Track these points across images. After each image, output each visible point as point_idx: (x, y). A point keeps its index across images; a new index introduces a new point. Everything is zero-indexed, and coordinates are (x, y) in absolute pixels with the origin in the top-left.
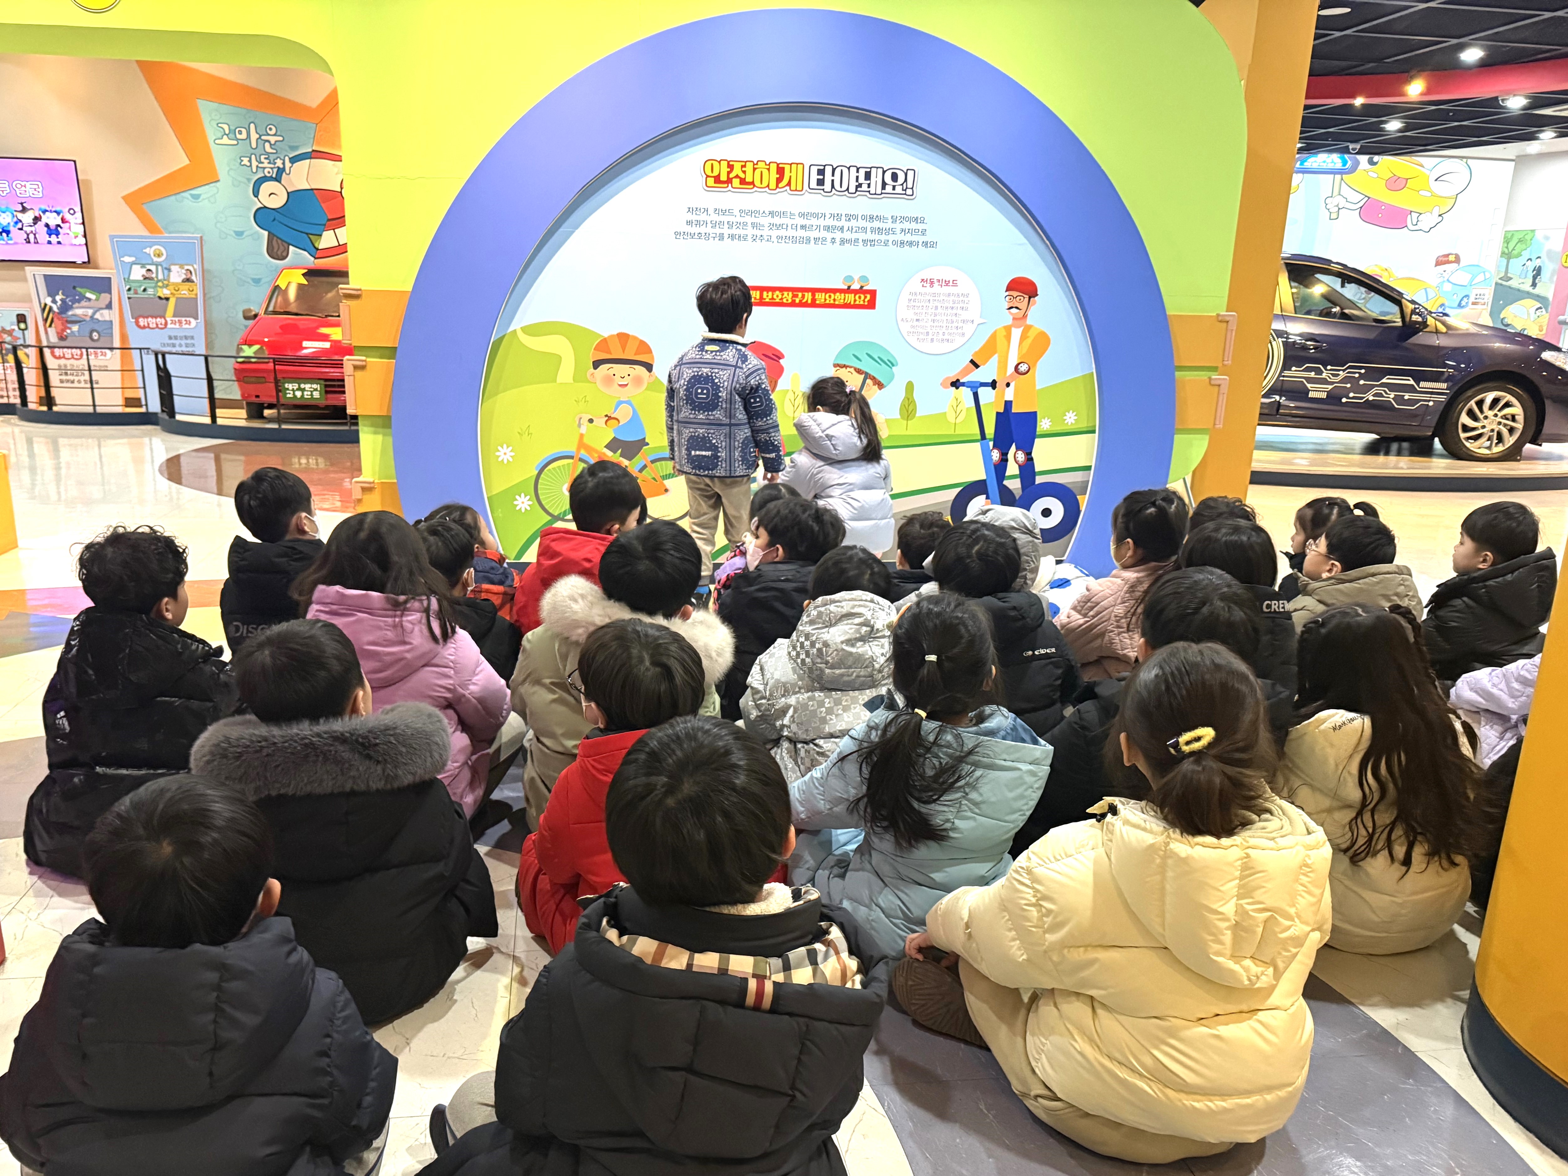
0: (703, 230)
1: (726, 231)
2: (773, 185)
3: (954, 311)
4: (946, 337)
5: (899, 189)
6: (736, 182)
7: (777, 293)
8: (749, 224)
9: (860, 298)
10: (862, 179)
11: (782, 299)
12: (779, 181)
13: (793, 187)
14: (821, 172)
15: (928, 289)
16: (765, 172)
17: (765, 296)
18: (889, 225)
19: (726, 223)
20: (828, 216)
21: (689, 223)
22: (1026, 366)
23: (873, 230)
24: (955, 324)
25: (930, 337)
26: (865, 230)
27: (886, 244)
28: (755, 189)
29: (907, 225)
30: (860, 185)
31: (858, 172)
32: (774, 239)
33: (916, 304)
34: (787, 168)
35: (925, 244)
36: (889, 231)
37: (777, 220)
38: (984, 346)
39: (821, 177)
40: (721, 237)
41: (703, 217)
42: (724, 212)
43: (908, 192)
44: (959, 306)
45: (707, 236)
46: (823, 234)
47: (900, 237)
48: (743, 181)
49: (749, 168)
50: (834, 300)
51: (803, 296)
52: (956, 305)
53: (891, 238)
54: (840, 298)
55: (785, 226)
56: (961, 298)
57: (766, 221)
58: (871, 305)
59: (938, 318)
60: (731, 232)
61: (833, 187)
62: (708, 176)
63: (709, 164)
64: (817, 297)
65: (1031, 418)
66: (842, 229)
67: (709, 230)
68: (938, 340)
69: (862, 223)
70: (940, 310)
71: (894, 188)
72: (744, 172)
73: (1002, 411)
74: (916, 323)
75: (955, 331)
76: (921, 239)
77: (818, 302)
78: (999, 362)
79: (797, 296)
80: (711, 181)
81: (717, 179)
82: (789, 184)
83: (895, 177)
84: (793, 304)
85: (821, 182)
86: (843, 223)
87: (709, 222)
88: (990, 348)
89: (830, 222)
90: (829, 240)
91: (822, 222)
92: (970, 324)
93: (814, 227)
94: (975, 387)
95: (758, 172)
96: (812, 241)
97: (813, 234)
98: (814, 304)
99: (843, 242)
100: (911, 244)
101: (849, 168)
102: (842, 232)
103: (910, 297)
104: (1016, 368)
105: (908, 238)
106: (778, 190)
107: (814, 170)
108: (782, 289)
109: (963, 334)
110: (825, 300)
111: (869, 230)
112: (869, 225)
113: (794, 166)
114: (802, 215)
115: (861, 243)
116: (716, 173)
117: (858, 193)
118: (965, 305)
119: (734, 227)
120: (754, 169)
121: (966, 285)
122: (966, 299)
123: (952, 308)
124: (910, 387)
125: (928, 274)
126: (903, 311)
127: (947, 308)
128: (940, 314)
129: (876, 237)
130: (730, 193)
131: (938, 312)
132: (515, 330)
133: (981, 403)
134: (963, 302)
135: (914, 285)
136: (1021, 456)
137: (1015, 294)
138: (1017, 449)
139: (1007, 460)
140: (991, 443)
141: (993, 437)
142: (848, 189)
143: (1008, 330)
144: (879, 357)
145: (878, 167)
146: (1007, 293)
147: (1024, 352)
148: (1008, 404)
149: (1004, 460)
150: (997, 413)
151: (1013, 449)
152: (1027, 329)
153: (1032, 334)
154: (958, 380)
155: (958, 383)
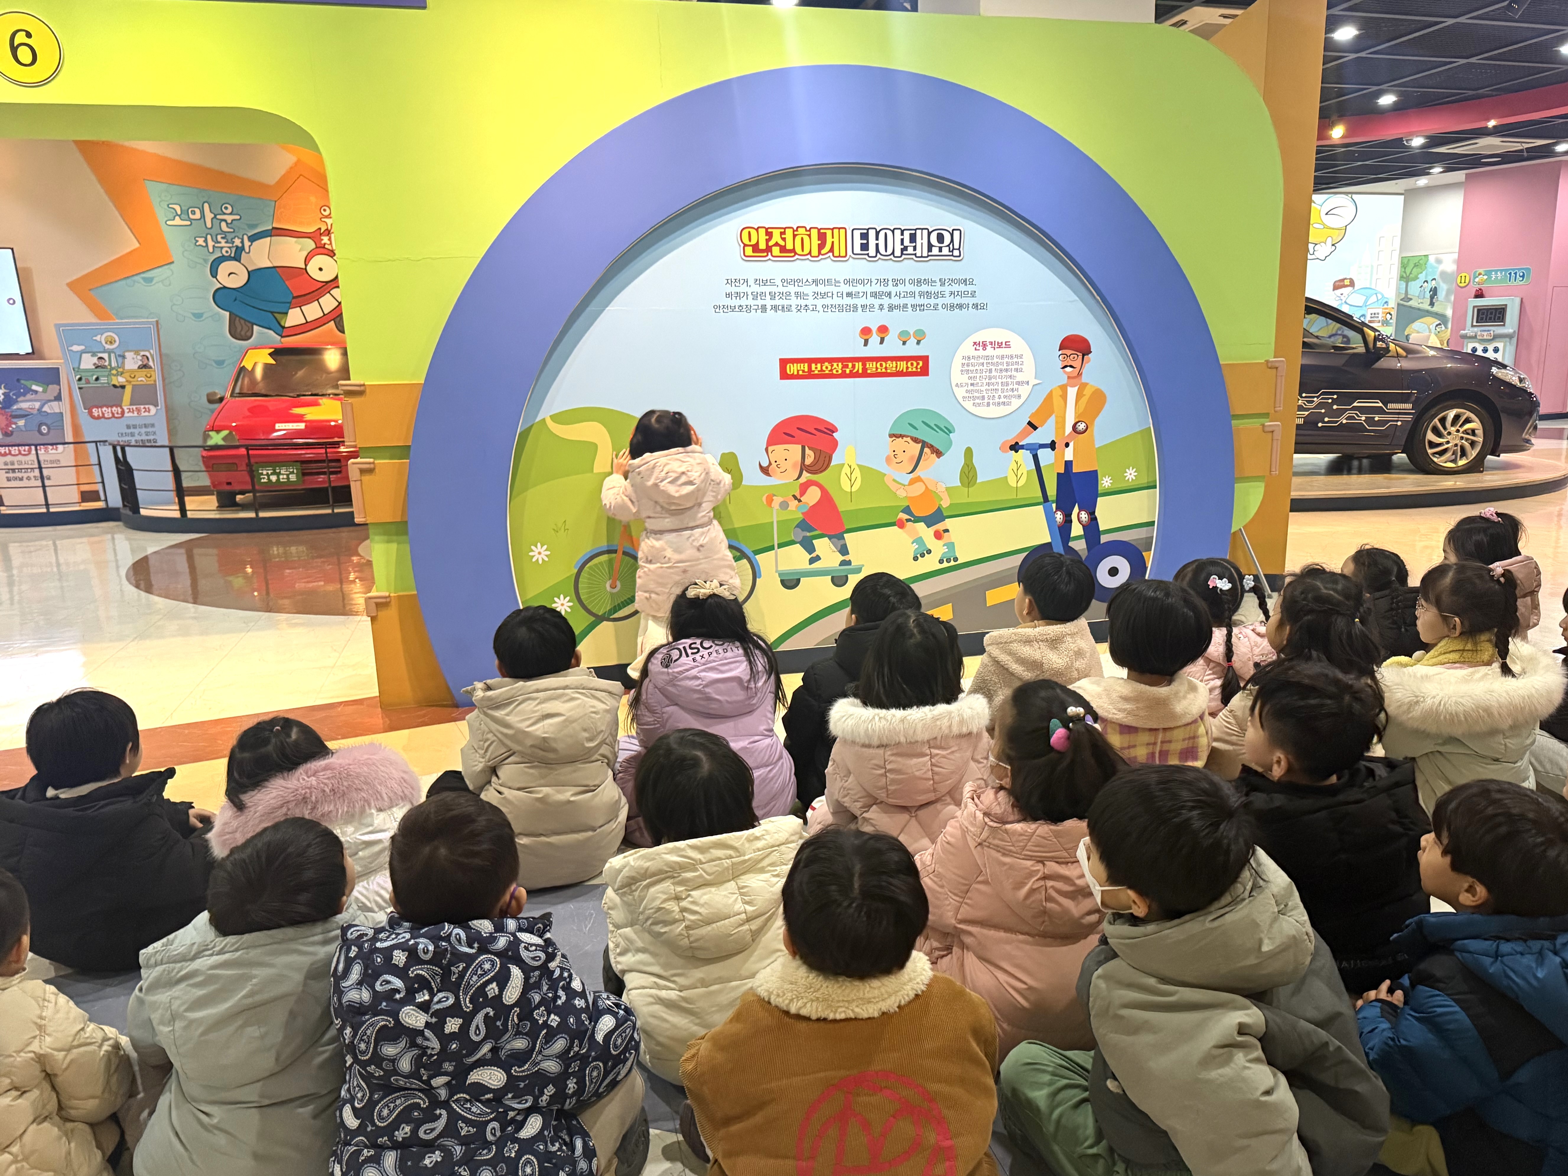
0: (743, 302)
1: (769, 302)
2: (815, 252)
3: (1009, 373)
4: (1002, 400)
5: (945, 251)
6: (776, 251)
7: (826, 364)
8: (793, 294)
9: (912, 364)
10: (907, 242)
11: (831, 370)
12: (821, 247)
13: (836, 253)
14: (864, 236)
15: (981, 353)
16: (806, 239)
17: (813, 369)
18: (938, 288)
19: (767, 294)
20: (875, 282)
21: (728, 295)
22: (1084, 424)
23: (921, 294)
24: (1011, 387)
25: (986, 400)
26: (913, 294)
27: (935, 307)
28: (797, 257)
29: (956, 288)
30: (906, 248)
31: (902, 234)
32: (819, 308)
33: (971, 368)
34: (829, 233)
35: (976, 306)
36: (937, 295)
37: (821, 289)
38: (1041, 406)
39: (865, 242)
40: (764, 308)
41: (743, 288)
42: (765, 283)
43: (955, 253)
44: (1013, 367)
45: (749, 308)
46: (871, 301)
47: (949, 300)
48: (783, 249)
49: (789, 234)
50: (886, 368)
51: (854, 366)
52: (1010, 367)
53: (940, 301)
54: (891, 366)
55: (830, 295)
56: (1015, 360)
57: (809, 290)
58: (924, 372)
59: (993, 381)
60: (774, 303)
61: (877, 251)
62: (745, 245)
63: (745, 232)
64: (867, 366)
65: (1092, 477)
66: (889, 294)
67: (750, 302)
68: (994, 404)
69: (910, 288)
70: (994, 373)
71: (940, 250)
72: (784, 239)
73: (1062, 472)
74: (970, 388)
75: (1011, 393)
76: (971, 301)
77: (869, 371)
78: (1057, 422)
79: (847, 366)
80: (749, 251)
81: (756, 248)
82: (832, 250)
83: (940, 238)
84: (844, 375)
85: (865, 247)
86: (890, 288)
87: (749, 293)
88: (1047, 408)
89: (877, 288)
90: (877, 307)
91: (868, 289)
92: (1026, 386)
93: (861, 294)
94: (1034, 449)
95: (798, 240)
96: (860, 309)
97: (860, 302)
98: (865, 374)
99: (891, 308)
100: (960, 306)
101: (893, 231)
102: (890, 298)
103: (964, 361)
104: (1074, 427)
105: (958, 300)
106: (821, 257)
107: (857, 234)
108: (831, 360)
109: (1019, 396)
110: (877, 368)
112: (917, 289)
113: (836, 231)
114: (847, 282)
115: (910, 309)
116: (754, 242)
117: (904, 257)
118: (1019, 367)
119: (777, 298)
120: (795, 236)
121: (1019, 346)
122: (1020, 360)
123: (1007, 370)
124: (969, 452)
125: (980, 337)
126: (957, 377)
127: (1001, 370)
128: (995, 377)
129: (925, 301)
130: (770, 262)
131: (992, 375)
132: (544, 419)
133: (1042, 465)
134: (1017, 363)
135: (967, 348)
136: (1084, 516)
137: (1069, 352)
138: (1080, 510)
139: (1071, 521)
140: (1054, 505)
141: (1055, 498)
142: (893, 253)
143: (1064, 389)
144: (936, 425)
145: (922, 229)
146: (1060, 352)
147: (1081, 410)
148: (1068, 464)
149: (1068, 521)
150: (1058, 474)
151: (1076, 509)
152: (1082, 387)
153: (1088, 392)
154: (1017, 443)
155: (1017, 447)
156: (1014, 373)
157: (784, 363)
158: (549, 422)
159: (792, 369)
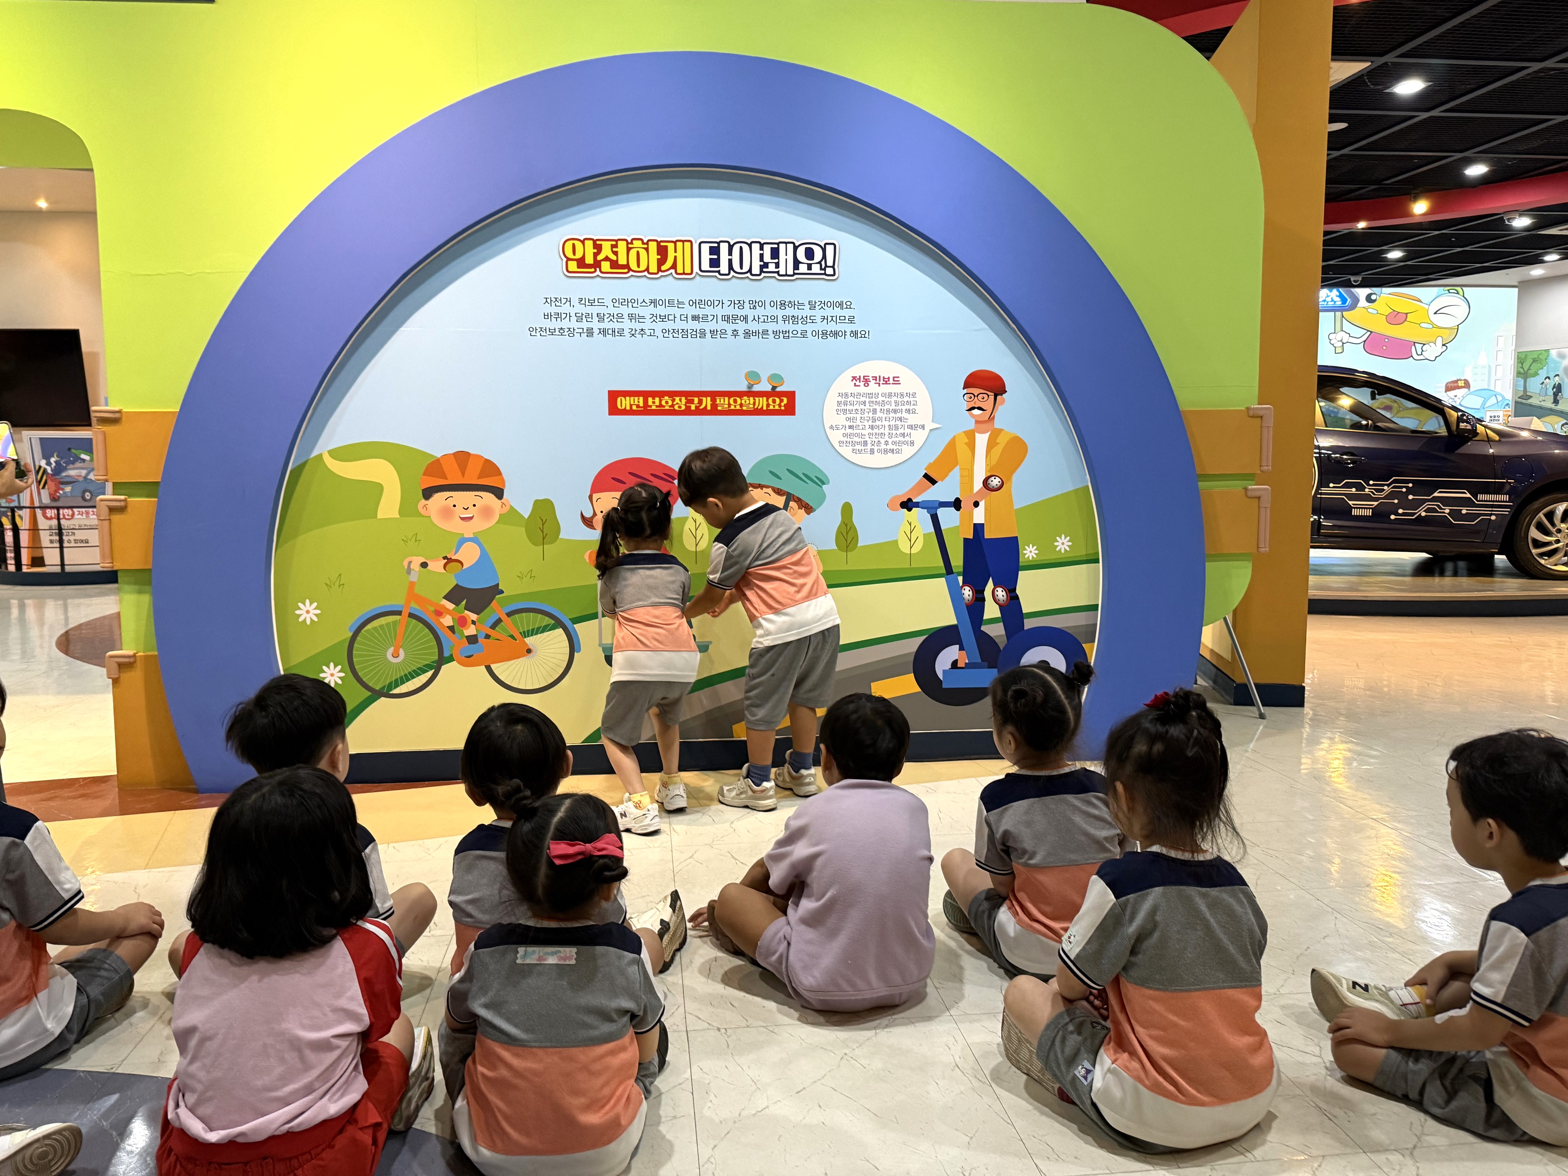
0: (565, 324)
1: (596, 325)
3: (899, 415)
4: (890, 446)
7: (666, 398)
8: (626, 316)
9: (774, 401)
11: (673, 406)
13: (680, 270)
15: (862, 389)
17: (650, 403)
18: (806, 312)
19: (595, 316)
20: (727, 303)
21: (547, 316)
22: (998, 479)
23: (785, 319)
24: (902, 431)
25: (869, 447)
26: (775, 319)
27: (804, 334)
29: (829, 312)
32: (658, 333)
33: (849, 407)
35: (855, 334)
36: (804, 320)
37: (661, 310)
40: (590, 332)
41: (565, 308)
42: (591, 303)
44: (904, 408)
45: (571, 332)
46: (723, 325)
47: (821, 326)
50: (741, 405)
51: (700, 402)
52: (900, 407)
53: (809, 328)
54: (748, 402)
55: (671, 317)
56: (906, 399)
57: (647, 311)
58: (790, 410)
59: (878, 423)
60: (602, 326)
61: (731, 267)
64: (718, 402)
65: (1011, 545)
66: (746, 318)
67: (574, 324)
68: (879, 451)
69: (771, 311)
70: (879, 414)
73: (971, 537)
74: (849, 431)
75: (901, 439)
76: (849, 328)
78: (962, 476)
79: (692, 402)
82: (674, 267)
84: (687, 412)
86: (747, 311)
87: (573, 314)
88: (949, 458)
89: (730, 311)
90: (730, 332)
91: (719, 311)
92: (921, 430)
93: (710, 318)
94: (933, 509)
96: (708, 335)
97: (708, 327)
98: (715, 411)
99: (747, 334)
100: (836, 334)
102: (747, 322)
103: (840, 399)
104: (985, 482)
105: (832, 327)
107: (705, 248)
108: (672, 394)
109: (912, 443)
110: (729, 405)
111: (780, 318)
112: (780, 313)
114: (692, 303)
115: (771, 335)
117: (763, 275)
118: (912, 407)
119: (606, 320)
121: (910, 382)
122: (912, 399)
123: (895, 411)
124: (847, 510)
125: (860, 370)
126: (831, 416)
127: (888, 411)
128: (880, 419)
129: (790, 327)
130: (598, 279)
131: (877, 416)
132: (320, 455)
133: (942, 528)
134: (909, 403)
135: (844, 383)
136: (1001, 593)
137: (976, 391)
138: (996, 585)
139: (984, 600)
140: (960, 579)
141: (962, 570)
142: (750, 271)
143: (970, 436)
144: (804, 474)
145: (786, 243)
146: (965, 391)
147: (994, 462)
148: (978, 529)
149: (979, 599)
150: (965, 539)
151: (990, 585)
152: (995, 434)
153: (1002, 440)
154: (910, 500)
155: (910, 504)
156: (905, 415)
157: (613, 396)
158: (327, 459)
159: (624, 403)
